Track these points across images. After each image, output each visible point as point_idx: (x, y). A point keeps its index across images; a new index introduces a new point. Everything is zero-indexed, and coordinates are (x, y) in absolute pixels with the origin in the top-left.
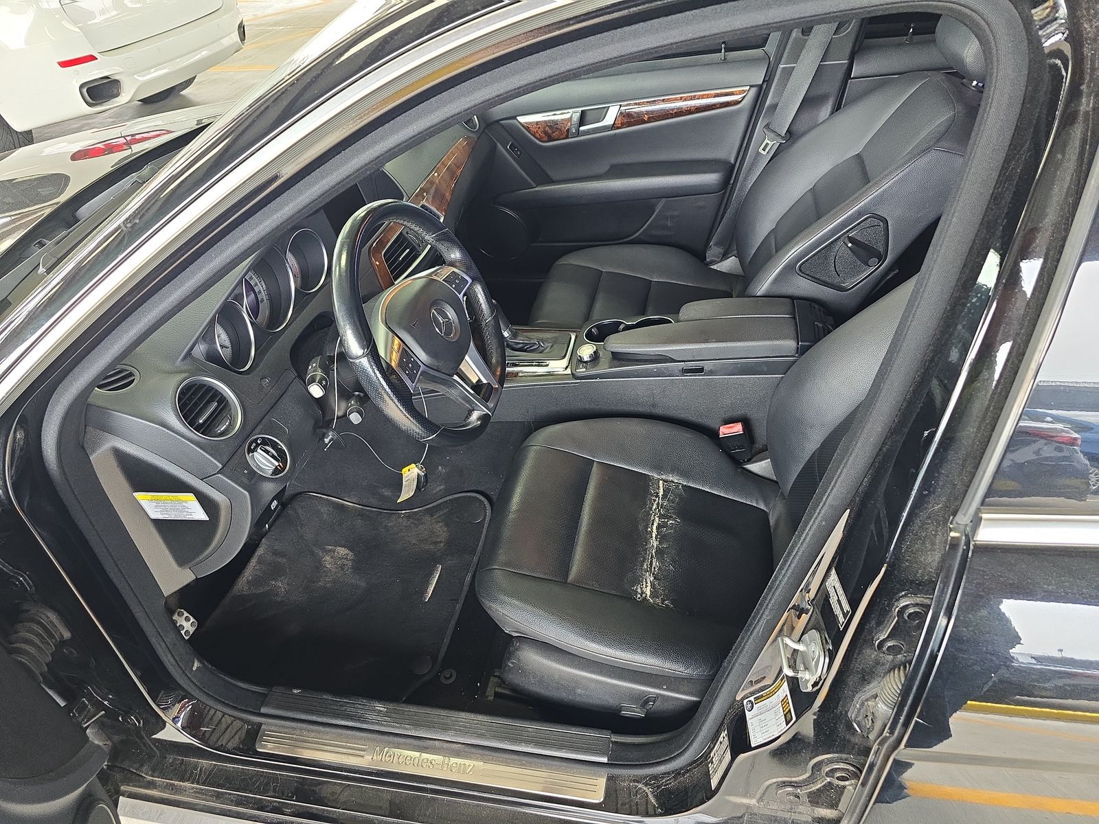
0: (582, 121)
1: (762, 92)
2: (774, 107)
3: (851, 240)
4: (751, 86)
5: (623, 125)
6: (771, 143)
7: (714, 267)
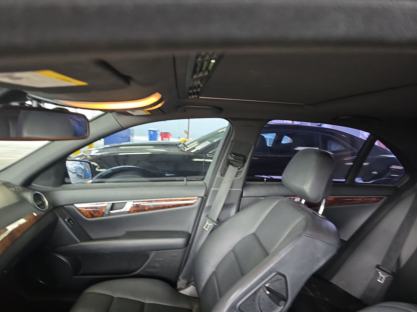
0: (112, 209)
1: (204, 200)
2: (210, 207)
3: (268, 289)
4: (198, 197)
5: (134, 211)
6: (209, 225)
7: (182, 292)
